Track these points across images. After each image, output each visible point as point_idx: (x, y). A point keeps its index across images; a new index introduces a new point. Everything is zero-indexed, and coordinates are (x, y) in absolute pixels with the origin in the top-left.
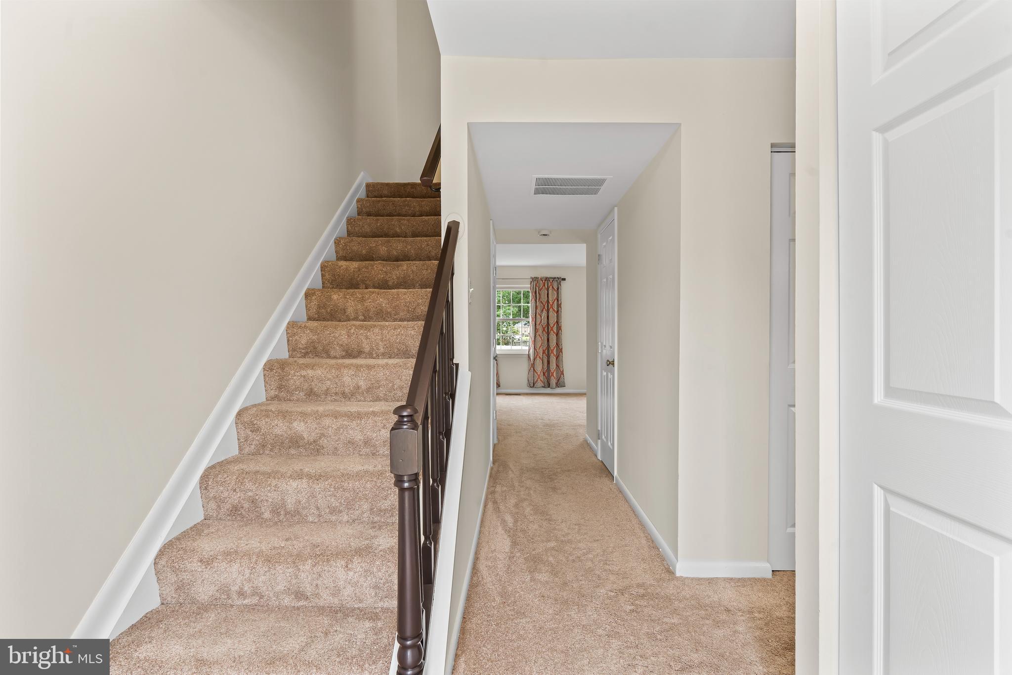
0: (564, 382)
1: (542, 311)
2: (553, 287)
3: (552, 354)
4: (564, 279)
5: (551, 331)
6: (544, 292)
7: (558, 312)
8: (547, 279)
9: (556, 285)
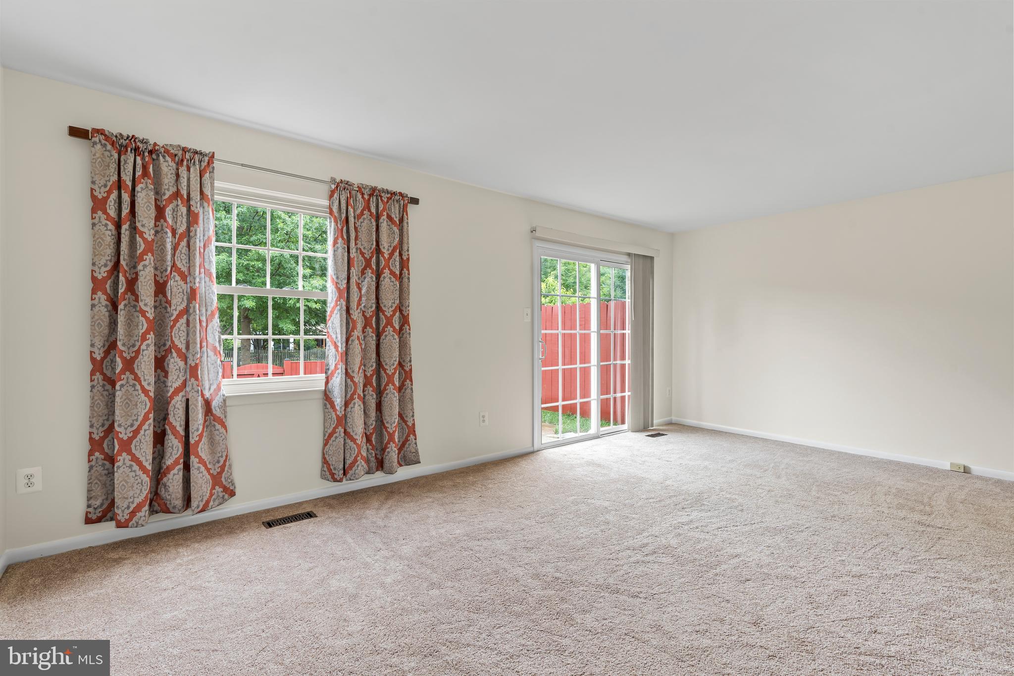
0: (417, 452)
1: (363, 273)
2: (389, 218)
3: (391, 386)
4: (415, 201)
5: (386, 326)
6: (366, 225)
7: (400, 278)
8: (374, 192)
9: (397, 212)
